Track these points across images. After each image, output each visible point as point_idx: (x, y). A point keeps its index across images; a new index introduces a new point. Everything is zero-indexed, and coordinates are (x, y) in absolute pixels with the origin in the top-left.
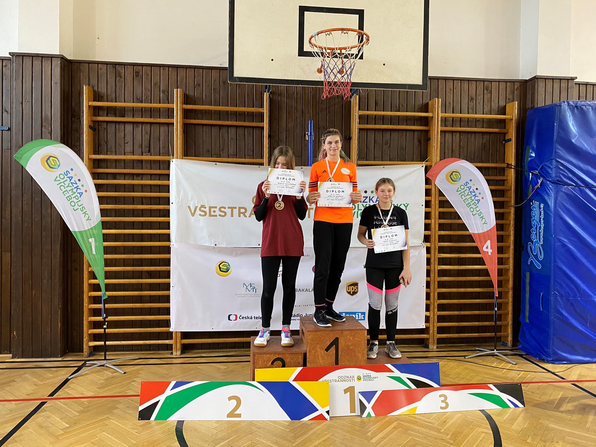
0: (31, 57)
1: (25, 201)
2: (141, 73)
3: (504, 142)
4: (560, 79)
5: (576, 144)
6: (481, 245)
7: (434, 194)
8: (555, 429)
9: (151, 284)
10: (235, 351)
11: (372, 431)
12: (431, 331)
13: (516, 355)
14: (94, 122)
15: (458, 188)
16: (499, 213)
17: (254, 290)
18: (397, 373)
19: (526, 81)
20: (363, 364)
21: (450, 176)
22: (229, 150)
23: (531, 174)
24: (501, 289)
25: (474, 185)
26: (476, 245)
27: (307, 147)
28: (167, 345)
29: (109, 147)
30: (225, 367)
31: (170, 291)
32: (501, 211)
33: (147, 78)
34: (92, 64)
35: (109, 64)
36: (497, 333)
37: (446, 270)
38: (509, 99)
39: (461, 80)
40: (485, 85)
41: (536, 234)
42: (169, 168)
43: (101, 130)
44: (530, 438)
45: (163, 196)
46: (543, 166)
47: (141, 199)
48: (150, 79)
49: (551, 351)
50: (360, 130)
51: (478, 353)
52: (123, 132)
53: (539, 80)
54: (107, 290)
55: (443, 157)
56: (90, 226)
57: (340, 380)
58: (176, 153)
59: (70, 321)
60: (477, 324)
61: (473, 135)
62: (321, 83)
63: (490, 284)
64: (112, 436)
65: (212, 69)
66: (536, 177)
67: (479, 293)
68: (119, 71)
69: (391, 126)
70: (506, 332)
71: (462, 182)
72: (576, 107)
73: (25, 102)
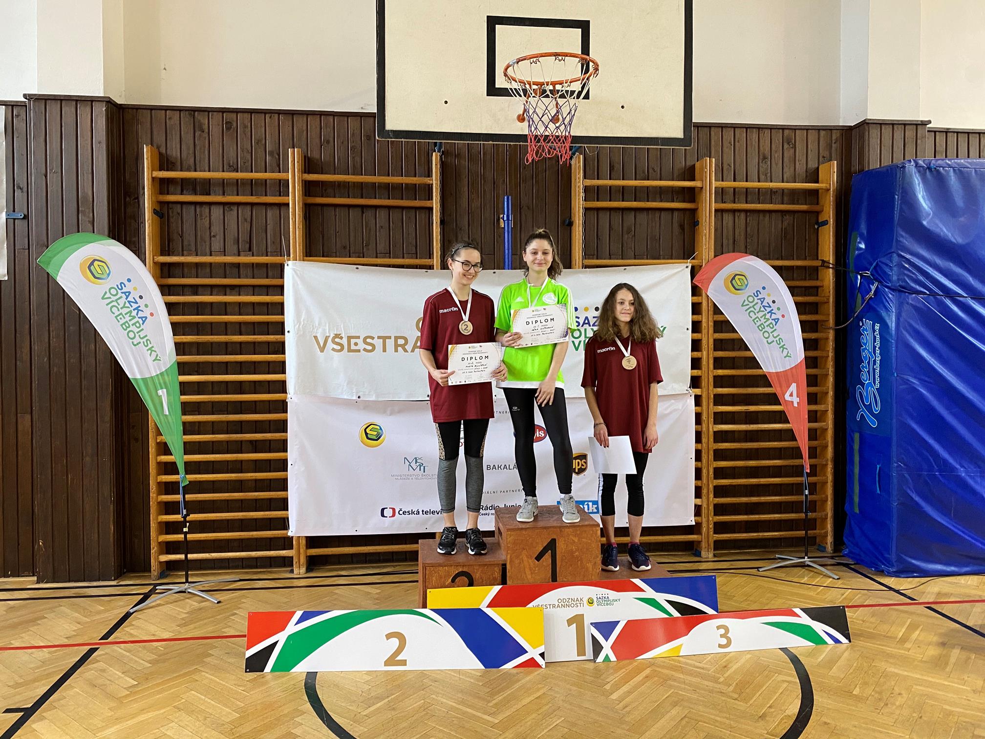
0: (59, 102)
1: (53, 331)
2: (235, 125)
3: (816, 227)
4: (905, 124)
5: (928, 227)
6: (782, 391)
7: (707, 311)
8: (897, 675)
9: (256, 461)
10: (392, 566)
11: (612, 682)
12: (704, 530)
13: (839, 564)
14: (162, 203)
15: (745, 301)
16: (810, 340)
17: (422, 468)
18: (650, 593)
19: (850, 128)
20: (595, 578)
21: (731, 282)
22: (378, 245)
23: (859, 277)
24: (814, 461)
25: (769, 295)
26: (773, 392)
27: (502, 238)
28: (284, 558)
29: (185, 243)
30: (378, 591)
31: (287, 471)
32: (813, 336)
33: (244, 132)
34: (156, 111)
35: (183, 110)
36: (809, 532)
37: (726, 432)
38: (824, 157)
39: (747, 128)
40: (785, 135)
41: (869, 372)
42: (282, 276)
43: (173, 217)
44: (857, 689)
45: (273, 320)
46: (877, 264)
47: (238, 327)
48: (249, 134)
49: (893, 557)
50: (587, 209)
51: (779, 562)
52: (208, 218)
53: (871, 126)
54: (187, 473)
55: (720, 250)
56: (160, 370)
57: (560, 604)
58: (294, 251)
59: (128, 522)
60: (777, 516)
61: (767, 215)
62: (523, 138)
63: (796, 453)
64: (205, 696)
65: (348, 117)
66: (868, 281)
67: (780, 467)
68: (200, 120)
69: (635, 203)
70: (823, 529)
71: (750, 291)
72: (929, 168)
73: (50, 173)
